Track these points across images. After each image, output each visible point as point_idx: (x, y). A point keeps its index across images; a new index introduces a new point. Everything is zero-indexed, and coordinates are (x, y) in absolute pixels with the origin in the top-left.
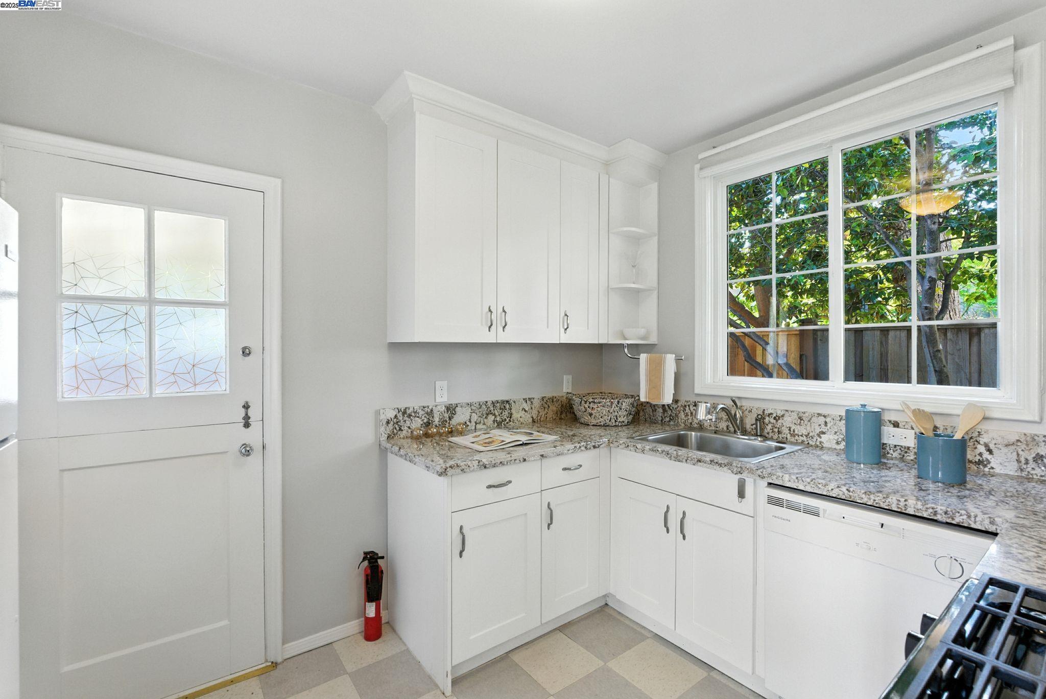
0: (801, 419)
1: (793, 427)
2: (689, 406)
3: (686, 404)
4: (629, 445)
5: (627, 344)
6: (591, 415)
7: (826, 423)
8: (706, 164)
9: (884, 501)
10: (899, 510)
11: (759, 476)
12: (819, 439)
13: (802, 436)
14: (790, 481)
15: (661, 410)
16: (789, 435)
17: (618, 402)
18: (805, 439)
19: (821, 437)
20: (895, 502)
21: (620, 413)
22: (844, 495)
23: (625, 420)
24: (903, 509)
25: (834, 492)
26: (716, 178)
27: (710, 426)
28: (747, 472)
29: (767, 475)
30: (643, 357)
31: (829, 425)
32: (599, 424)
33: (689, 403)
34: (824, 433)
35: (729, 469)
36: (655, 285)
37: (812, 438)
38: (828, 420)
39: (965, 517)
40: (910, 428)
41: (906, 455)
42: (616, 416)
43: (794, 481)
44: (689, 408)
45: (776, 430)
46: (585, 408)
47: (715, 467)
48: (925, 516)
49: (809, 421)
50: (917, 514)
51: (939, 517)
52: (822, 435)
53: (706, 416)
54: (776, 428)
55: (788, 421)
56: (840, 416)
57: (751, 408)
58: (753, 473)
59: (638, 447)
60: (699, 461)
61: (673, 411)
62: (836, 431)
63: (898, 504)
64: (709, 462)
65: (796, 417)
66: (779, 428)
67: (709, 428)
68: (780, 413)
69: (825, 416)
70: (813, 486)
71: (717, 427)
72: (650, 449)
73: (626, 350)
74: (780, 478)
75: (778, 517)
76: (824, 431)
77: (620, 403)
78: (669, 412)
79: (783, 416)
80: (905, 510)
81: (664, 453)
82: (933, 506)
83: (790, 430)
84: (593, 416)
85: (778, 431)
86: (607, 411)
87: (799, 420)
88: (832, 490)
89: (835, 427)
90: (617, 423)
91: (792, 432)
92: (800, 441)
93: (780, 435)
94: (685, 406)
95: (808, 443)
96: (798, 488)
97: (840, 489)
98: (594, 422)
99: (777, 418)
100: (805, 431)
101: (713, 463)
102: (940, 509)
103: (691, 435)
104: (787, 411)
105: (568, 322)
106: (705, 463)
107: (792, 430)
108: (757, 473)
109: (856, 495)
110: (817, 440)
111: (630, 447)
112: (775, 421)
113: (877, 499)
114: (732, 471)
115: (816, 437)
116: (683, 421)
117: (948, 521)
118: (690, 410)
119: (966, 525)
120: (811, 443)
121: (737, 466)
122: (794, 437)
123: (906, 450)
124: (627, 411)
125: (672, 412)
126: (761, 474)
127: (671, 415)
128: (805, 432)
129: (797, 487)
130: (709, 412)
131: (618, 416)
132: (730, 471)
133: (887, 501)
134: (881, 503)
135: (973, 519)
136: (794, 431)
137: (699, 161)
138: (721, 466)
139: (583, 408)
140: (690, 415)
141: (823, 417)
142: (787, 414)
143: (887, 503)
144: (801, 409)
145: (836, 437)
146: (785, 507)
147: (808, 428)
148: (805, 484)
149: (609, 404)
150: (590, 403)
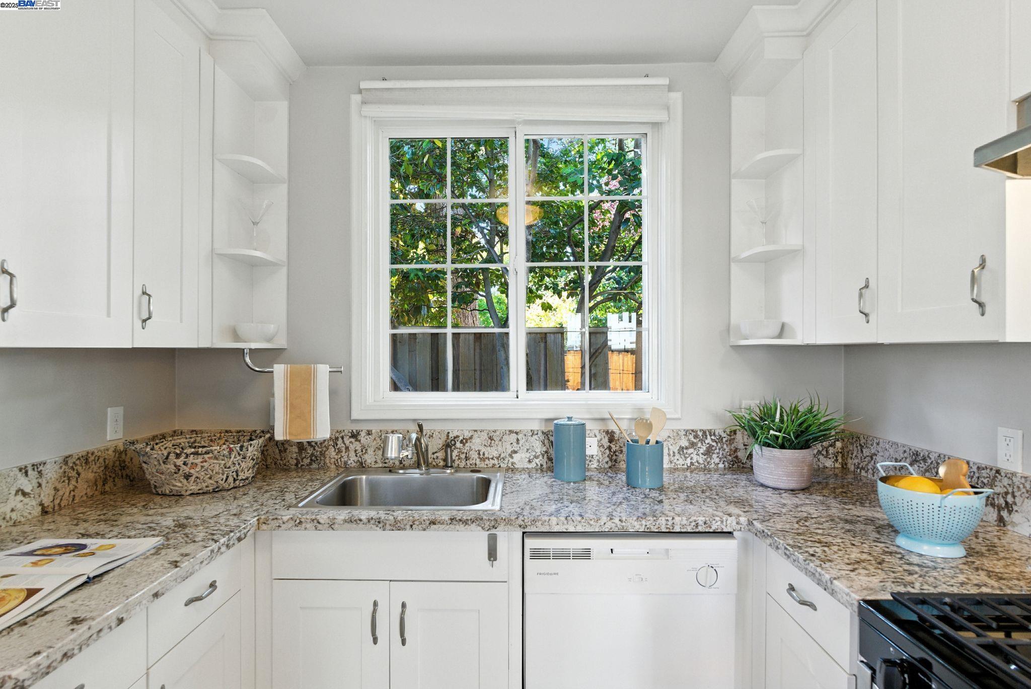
0: (491, 438)
1: (483, 450)
2: (342, 438)
3: (337, 435)
4: (302, 520)
5: (250, 349)
6: (187, 477)
7: (518, 440)
8: (369, 98)
9: (654, 524)
10: (668, 531)
11: (520, 526)
12: (511, 460)
13: (492, 459)
14: (558, 524)
15: (295, 449)
16: (478, 460)
17: (242, 447)
18: (496, 462)
19: (512, 458)
20: (664, 522)
21: (243, 465)
22: (617, 526)
23: (249, 474)
24: (671, 528)
25: (606, 526)
26: (378, 123)
27: (376, 462)
28: (502, 525)
29: (530, 523)
30: (279, 370)
31: (521, 442)
32: (205, 489)
33: (343, 434)
34: (515, 452)
35: (479, 525)
36: (284, 258)
37: (504, 460)
38: (520, 437)
39: (719, 522)
40: (594, 436)
41: (590, 464)
42: (237, 472)
43: (563, 524)
44: (343, 441)
45: (463, 456)
46: (175, 466)
47: (457, 527)
48: (689, 530)
49: (500, 440)
50: (683, 530)
51: (700, 529)
52: (513, 455)
53: (399, 452)
54: (463, 453)
55: (477, 443)
56: (531, 431)
57: (432, 431)
58: (511, 525)
59: (321, 521)
60: (433, 523)
61: (316, 448)
62: (528, 448)
63: (667, 524)
64: (450, 522)
65: (486, 437)
66: (466, 454)
67: (373, 466)
68: (467, 435)
69: (517, 433)
70: (585, 524)
71: (385, 463)
72: (345, 521)
73: (248, 360)
74: (546, 523)
75: (544, 574)
76: (516, 450)
77: (244, 449)
78: (310, 451)
79: (471, 438)
80: (673, 529)
81: (372, 522)
82: (695, 518)
83: (479, 454)
84: (193, 479)
85: (466, 457)
86: (222, 466)
87: (490, 441)
88: (605, 524)
89: (527, 444)
90: (237, 482)
91: (481, 456)
92: (491, 465)
93: (468, 462)
94: (337, 439)
95: (500, 466)
96: (568, 531)
97: (613, 521)
98: (194, 488)
99: (464, 441)
100: (496, 452)
101: (454, 522)
102: (701, 520)
103: (361, 479)
104: (475, 431)
105: (151, 308)
106: (443, 524)
107: (481, 453)
108: (517, 522)
109: (629, 524)
110: (509, 461)
111: (304, 525)
112: (462, 445)
113: (648, 524)
114: (482, 527)
115: (508, 458)
116: (333, 460)
117: (707, 531)
118: (345, 444)
119: (719, 530)
120: (502, 465)
121: (489, 520)
122: (484, 461)
123: (591, 459)
124: (254, 460)
125: (314, 449)
126: (522, 523)
127: (312, 455)
128: (495, 454)
129: (567, 529)
130: (402, 447)
131: (240, 470)
132: (480, 528)
133: (657, 523)
134: (652, 527)
135: (725, 523)
136: (484, 454)
137: (360, 91)
138: (466, 524)
139: (173, 466)
140: (344, 451)
141: (514, 434)
142: (476, 435)
143: (656, 527)
144: (491, 427)
145: (528, 455)
146: (551, 558)
147: (500, 448)
148: (575, 523)
149: (226, 452)
150: (187, 456)
